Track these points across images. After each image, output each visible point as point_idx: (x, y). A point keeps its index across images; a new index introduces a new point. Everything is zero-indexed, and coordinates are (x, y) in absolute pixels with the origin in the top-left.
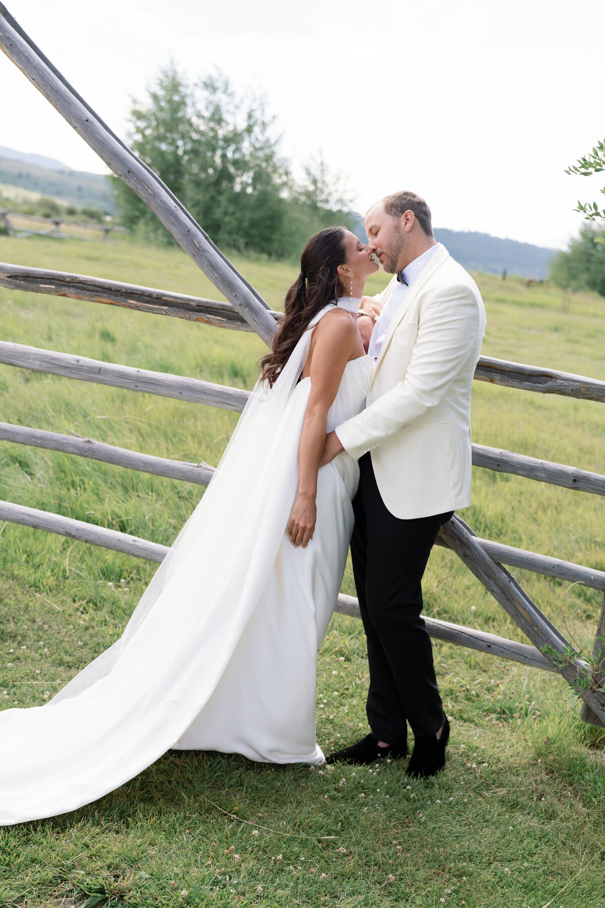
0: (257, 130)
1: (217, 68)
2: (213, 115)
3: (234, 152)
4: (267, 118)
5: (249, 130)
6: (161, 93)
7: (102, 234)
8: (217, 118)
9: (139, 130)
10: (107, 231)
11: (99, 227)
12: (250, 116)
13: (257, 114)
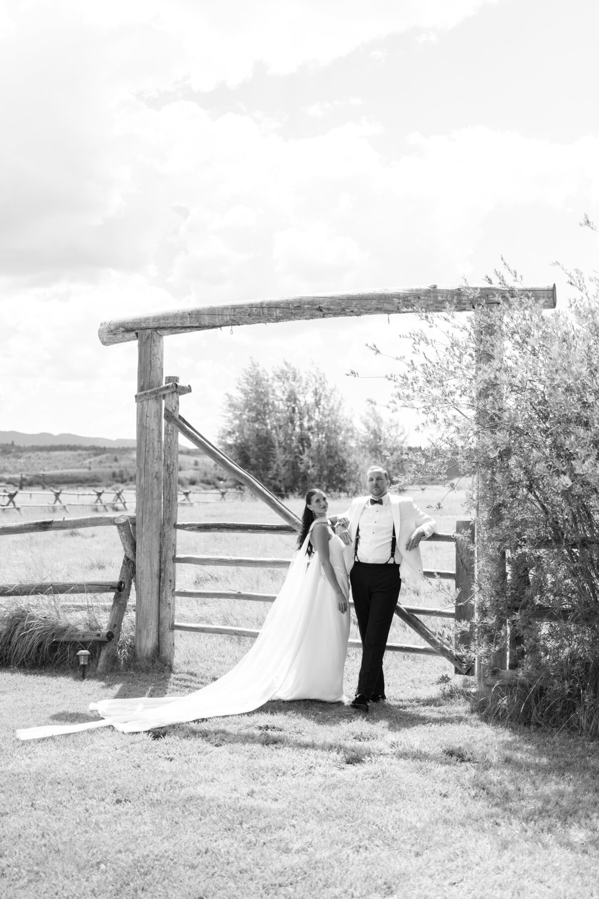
0: (323, 402)
1: (286, 363)
2: (289, 397)
3: (309, 421)
4: (328, 393)
5: (317, 404)
6: (248, 388)
7: (220, 496)
8: (292, 398)
9: (238, 417)
10: (223, 494)
11: (215, 491)
12: (316, 394)
13: (320, 390)
